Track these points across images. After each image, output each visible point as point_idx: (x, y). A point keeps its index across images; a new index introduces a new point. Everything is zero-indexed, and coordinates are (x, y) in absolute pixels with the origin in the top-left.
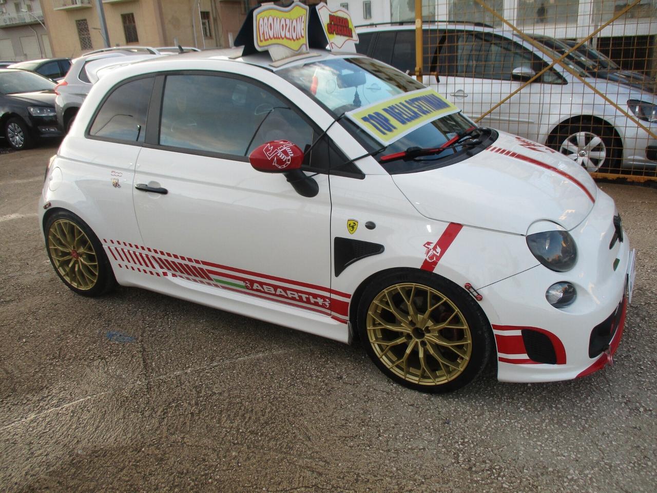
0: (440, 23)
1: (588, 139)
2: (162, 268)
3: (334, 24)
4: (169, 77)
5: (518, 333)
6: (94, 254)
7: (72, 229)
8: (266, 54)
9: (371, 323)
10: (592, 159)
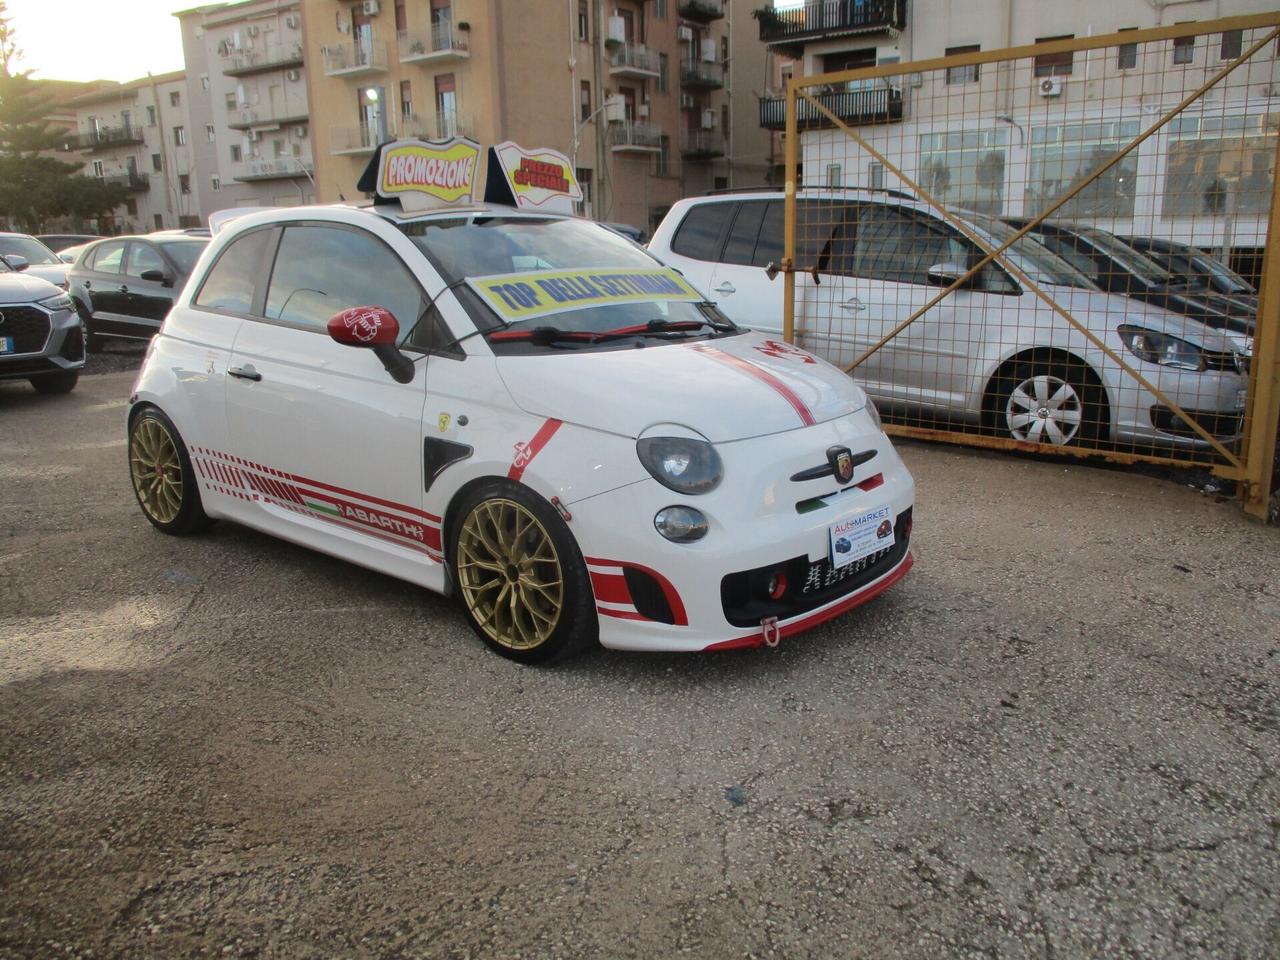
0: (848, 191)
1: (1053, 388)
2: (253, 488)
3: (530, 172)
4: (287, 229)
5: (619, 571)
6: (179, 468)
7: (157, 431)
8: (394, 202)
9: (464, 560)
10: (1058, 423)
